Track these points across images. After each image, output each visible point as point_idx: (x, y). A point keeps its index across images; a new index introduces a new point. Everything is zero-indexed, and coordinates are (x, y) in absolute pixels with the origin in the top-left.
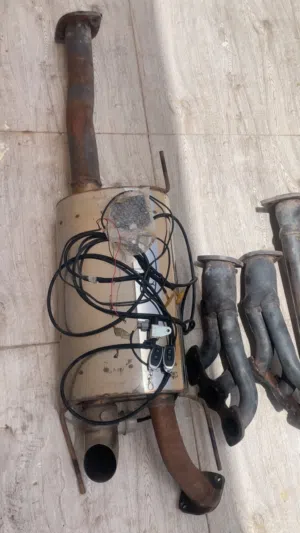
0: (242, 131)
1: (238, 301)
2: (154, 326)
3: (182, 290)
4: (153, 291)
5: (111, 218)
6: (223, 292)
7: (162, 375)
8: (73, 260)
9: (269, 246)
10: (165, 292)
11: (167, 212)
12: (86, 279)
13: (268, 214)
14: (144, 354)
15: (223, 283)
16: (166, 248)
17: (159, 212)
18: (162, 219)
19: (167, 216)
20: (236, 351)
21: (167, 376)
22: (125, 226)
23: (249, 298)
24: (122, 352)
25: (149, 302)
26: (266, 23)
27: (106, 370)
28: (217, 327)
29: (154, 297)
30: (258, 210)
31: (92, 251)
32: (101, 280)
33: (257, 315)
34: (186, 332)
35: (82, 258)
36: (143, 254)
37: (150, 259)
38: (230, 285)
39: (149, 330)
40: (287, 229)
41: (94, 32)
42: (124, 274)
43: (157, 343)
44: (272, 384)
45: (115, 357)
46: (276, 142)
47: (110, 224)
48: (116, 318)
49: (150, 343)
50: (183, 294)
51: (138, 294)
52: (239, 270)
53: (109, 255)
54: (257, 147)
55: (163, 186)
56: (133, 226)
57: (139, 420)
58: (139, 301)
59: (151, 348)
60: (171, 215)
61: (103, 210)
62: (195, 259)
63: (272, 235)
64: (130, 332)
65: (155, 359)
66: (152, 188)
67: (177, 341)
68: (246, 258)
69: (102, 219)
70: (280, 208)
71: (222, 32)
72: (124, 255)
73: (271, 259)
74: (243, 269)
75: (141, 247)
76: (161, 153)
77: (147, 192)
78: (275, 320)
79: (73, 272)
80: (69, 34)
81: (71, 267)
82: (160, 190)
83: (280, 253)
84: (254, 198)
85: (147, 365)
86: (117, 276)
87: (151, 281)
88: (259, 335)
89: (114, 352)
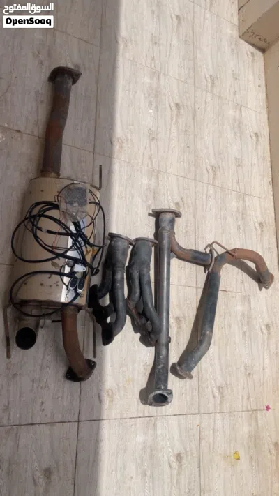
0: (150, 166)
1: (127, 265)
2: (76, 265)
3: (96, 249)
4: (80, 245)
5: (64, 197)
6: (119, 256)
7: (74, 295)
8: (35, 216)
9: (151, 237)
10: (86, 247)
11: (97, 201)
12: (40, 229)
13: (154, 219)
14: (66, 280)
15: (120, 252)
16: (92, 222)
17: (93, 200)
18: (93, 205)
19: (96, 204)
21: (77, 295)
22: (71, 204)
23: (134, 264)
24: (54, 276)
25: (76, 251)
26: (177, 105)
27: (42, 284)
28: (111, 277)
29: (79, 249)
30: (149, 214)
31: (47, 213)
32: (49, 232)
33: (136, 275)
35: (40, 216)
36: (79, 222)
37: (82, 227)
38: (125, 253)
39: (72, 267)
40: (163, 228)
41: (74, 82)
43: (76, 275)
44: (135, 316)
45: (49, 278)
46: (168, 178)
47: (63, 200)
48: (54, 256)
49: (72, 274)
50: (96, 251)
51: (70, 245)
52: (131, 247)
53: (58, 218)
54: (157, 178)
55: (98, 186)
56: (76, 204)
57: (53, 321)
58: (69, 250)
59: (71, 277)
60: (99, 204)
61: (59, 191)
63: (154, 231)
64: (61, 266)
65: (72, 284)
66: (92, 186)
67: (87, 278)
68: (137, 240)
69: (58, 196)
70: (162, 216)
71: (150, 103)
72: (66, 220)
73: (151, 244)
74: (134, 246)
75: (78, 218)
76: (101, 166)
77: (88, 187)
78: (145, 279)
80: (58, 79)
81: (32, 220)
82: (96, 188)
83: (157, 242)
84: (149, 207)
85: (67, 286)
88: (135, 285)
89: (48, 275)
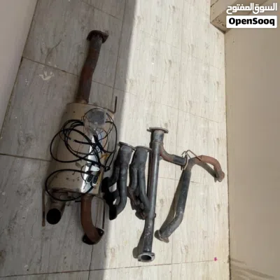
0: (150, 99)
1: (130, 163)
3: (109, 154)
4: (97, 151)
5: (88, 117)
7: (90, 187)
10: (102, 153)
11: (112, 121)
13: (150, 133)
15: (126, 155)
16: (107, 135)
17: (109, 120)
20: (123, 183)
21: (92, 187)
23: (135, 164)
24: (76, 173)
25: (94, 156)
26: (170, 61)
27: (67, 179)
28: (119, 172)
29: (96, 154)
30: (148, 130)
31: (76, 128)
32: (76, 141)
33: (135, 171)
34: (105, 171)
35: (71, 130)
36: (97, 135)
37: (99, 138)
39: (90, 167)
40: (156, 141)
42: (87, 141)
43: (92, 173)
45: (73, 174)
47: (87, 120)
49: (89, 172)
50: (109, 156)
51: (90, 151)
52: (134, 151)
53: (83, 132)
55: (113, 110)
57: (76, 202)
58: (90, 154)
59: (89, 175)
60: (113, 123)
61: (86, 112)
62: (118, 142)
63: (150, 141)
64: (82, 166)
66: (109, 110)
67: (101, 174)
68: (138, 147)
69: (84, 117)
70: (156, 132)
71: (153, 59)
73: (147, 150)
74: (136, 151)
75: (97, 132)
76: (116, 97)
79: (65, 135)
81: (65, 132)
83: (151, 149)
85: (85, 181)
86: (84, 141)
87: (97, 147)
88: (134, 178)
